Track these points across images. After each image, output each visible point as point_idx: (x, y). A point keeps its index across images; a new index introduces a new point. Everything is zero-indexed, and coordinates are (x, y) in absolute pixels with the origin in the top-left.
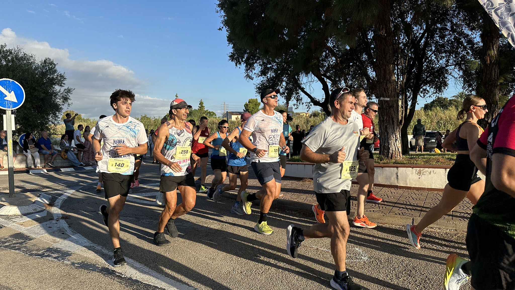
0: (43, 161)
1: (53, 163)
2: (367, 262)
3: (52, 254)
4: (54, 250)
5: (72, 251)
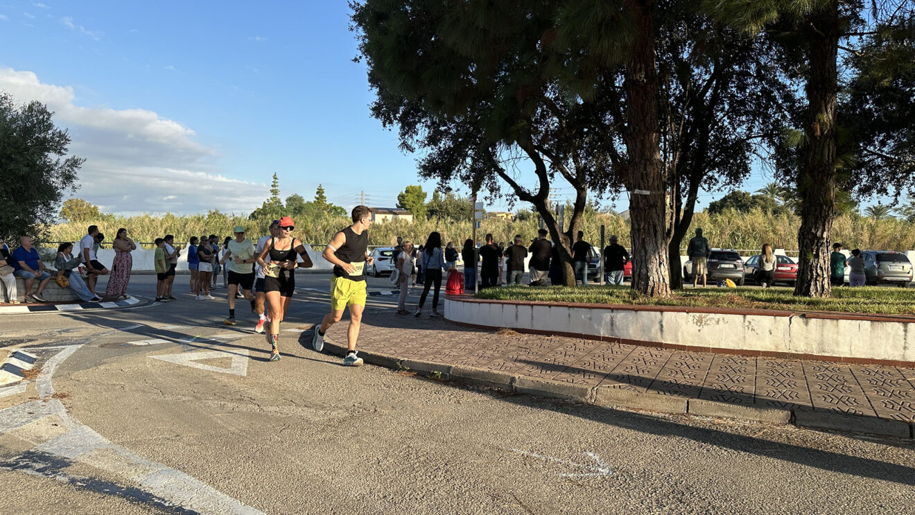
0: (23, 291)
1: (41, 294)
2: (607, 477)
3: (34, 464)
4: (37, 456)
5: (72, 458)
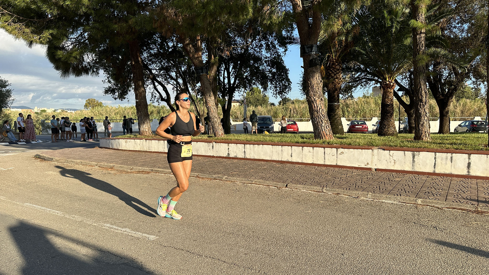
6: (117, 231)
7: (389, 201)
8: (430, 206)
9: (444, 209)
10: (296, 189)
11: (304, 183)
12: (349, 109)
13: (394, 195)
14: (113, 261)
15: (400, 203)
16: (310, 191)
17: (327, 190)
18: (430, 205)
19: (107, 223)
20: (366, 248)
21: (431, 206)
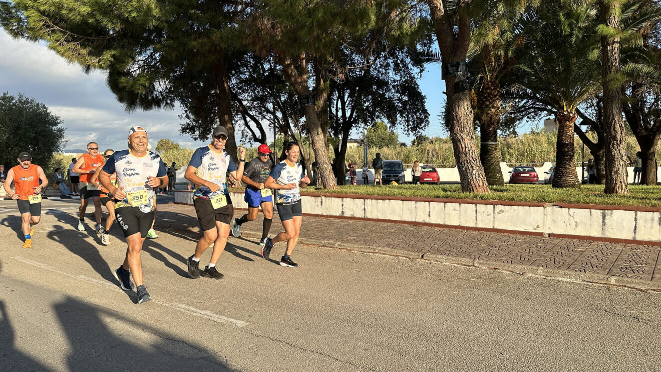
6: (195, 314)
7: (568, 280)
8: (628, 287)
9: (649, 291)
10: (437, 261)
11: (446, 253)
12: (511, 151)
13: (576, 271)
14: (188, 354)
15: (585, 283)
16: (456, 265)
17: (480, 264)
18: (629, 285)
19: (182, 304)
20: (535, 346)
21: (631, 288)
